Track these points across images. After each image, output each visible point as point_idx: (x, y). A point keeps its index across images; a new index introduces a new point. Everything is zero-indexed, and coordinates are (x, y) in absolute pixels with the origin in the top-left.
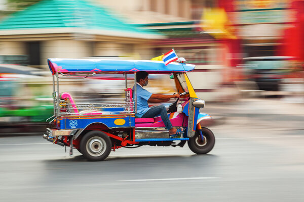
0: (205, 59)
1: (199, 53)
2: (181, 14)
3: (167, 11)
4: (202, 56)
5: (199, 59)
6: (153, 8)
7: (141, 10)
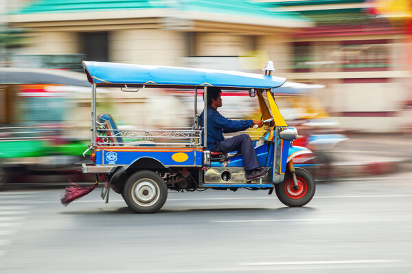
0: (386, 61)
4: (381, 57)
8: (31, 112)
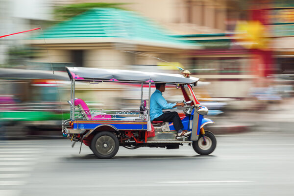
0: (238, 69)
1: (233, 63)
2: (216, 26)
3: (202, 23)
5: (233, 69)
6: (190, 20)
7: (178, 22)
8: (38, 95)
